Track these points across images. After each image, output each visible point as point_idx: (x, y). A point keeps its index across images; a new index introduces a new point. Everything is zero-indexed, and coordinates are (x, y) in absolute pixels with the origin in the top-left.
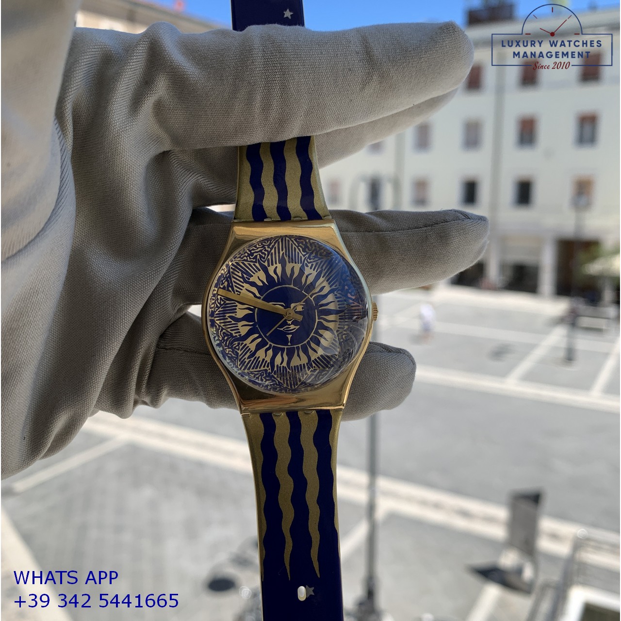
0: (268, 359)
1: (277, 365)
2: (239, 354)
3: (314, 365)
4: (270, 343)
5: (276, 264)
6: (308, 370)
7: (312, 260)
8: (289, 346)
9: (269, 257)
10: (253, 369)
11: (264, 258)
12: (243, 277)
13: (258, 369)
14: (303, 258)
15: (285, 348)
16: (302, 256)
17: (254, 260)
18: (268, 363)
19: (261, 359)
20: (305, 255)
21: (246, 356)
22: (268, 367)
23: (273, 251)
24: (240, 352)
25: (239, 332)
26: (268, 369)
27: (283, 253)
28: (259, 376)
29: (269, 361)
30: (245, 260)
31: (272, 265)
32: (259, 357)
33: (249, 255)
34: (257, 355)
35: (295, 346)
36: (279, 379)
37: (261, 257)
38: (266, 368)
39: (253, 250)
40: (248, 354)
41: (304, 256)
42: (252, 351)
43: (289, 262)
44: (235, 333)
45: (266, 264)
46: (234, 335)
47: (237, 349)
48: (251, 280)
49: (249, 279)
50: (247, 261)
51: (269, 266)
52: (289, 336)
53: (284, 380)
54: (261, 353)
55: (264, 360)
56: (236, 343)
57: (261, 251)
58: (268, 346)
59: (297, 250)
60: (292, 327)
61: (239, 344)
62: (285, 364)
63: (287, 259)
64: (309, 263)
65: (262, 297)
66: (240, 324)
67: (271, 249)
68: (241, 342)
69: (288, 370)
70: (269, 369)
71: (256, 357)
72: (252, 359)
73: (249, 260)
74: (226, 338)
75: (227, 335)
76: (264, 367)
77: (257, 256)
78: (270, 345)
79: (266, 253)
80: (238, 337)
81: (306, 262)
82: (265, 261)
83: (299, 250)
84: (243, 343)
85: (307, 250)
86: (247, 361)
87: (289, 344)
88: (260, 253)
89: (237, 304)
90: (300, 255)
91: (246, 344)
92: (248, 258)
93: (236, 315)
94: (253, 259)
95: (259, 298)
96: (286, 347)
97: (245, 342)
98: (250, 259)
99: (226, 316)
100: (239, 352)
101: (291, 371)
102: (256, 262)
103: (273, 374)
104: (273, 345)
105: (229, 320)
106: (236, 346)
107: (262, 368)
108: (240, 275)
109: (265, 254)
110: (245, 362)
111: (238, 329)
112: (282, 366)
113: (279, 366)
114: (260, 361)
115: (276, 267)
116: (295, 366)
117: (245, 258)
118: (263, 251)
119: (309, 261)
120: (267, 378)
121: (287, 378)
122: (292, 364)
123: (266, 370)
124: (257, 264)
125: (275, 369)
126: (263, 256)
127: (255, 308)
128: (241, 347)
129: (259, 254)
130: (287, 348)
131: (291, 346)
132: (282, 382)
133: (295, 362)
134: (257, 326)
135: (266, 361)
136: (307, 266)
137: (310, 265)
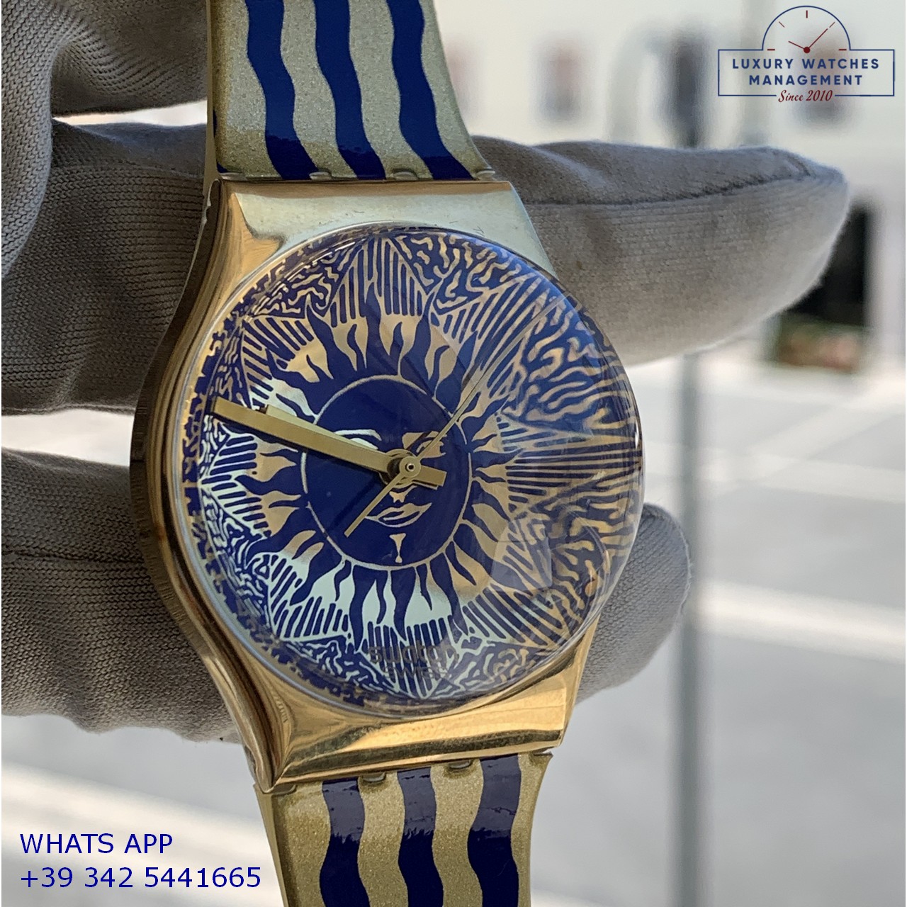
0: (344, 605)
1: (370, 624)
2: (270, 590)
3: (469, 624)
4: (345, 557)
5: (353, 316)
6: (456, 641)
7: (449, 304)
8: (398, 564)
9: (336, 299)
10: (307, 634)
11: (322, 303)
12: (269, 362)
13: (321, 636)
14: (425, 299)
15: (386, 572)
16: (423, 293)
17: (298, 311)
18: (346, 616)
19: (325, 605)
20: (431, 286)
21: (288, 596)
22: (345, 628)
23: (346, 281)
24: (271, 585)
25: (265, 524)
26: (345, 635)
27: (373, 284)
28: (325, 657)
29: (346, 612)
30: (275, 313)
31: (344, 320)
32: (320, 599)
33: (286, 297)
34: (315, 593)
35: (415, 565)
36: (377, 666)
37: (315, 299)
38: (340, 632)
39: (298, 281)
40: (292, 590)
41: (427, 289)
42: (300, 581)
43: (388, 312)
44: (256, 527)
45: (327, 319)
46: (254, 532)
47: (261, 574)
48: (292, 366)
49: (285, 366)
50: (279, 313)
51: (334, 325)
52: (398, 539)
53: (391, 671)
54: (323, 587)
55: (333, 606)
56: (260, 555)
57: (314, 284)
58: (341, 566)
59: (410, 274)
60: (409, 509)
61: (266, 558)
62: (389, 621)
63: (381, 301)
64: (441, 312)
65: (317, 417)
66: (266, 500)
67: (342, 275)
68: (272, 554)
69: (400, 638)
70: (349, 636)
71: (312, 599)
72: (304, 604)
73: (285, 311)
74: (234, 541)
75: (237, 534)
76: (335, 629)
77: (304, 297)
78: (348, 563)
79: (328, 287)
80: (264, 538)
81: (432, 309)
82: (326, 310)
83: (415, 271)
84: (275, 558)
85: (436, 270)
86: (291, 609)
87: (399, 560)
88: (313, 289)
89: (257, 440)
90: (418, 287)
91: (284, 561)
92: (283, 304)
93: (255, 473)
94: (296, 307)
95: (311, 419)
96: (389, 569)
97: (281, 555)
98: (288, 307)
99: (229, 477)
100: (268, 582)
101: (407, 643)
102: (301, 316)
103: (360, 650)
104: (354, 562)
105: (240, 488)
106: (261, 566)
107: (331, 633)
108: (263, 355)
109: (325, 292)
110: (287, 612)
111: (262, 516)
112: (381, 625)
113: (375, 625)
114: (323, 611)
115: (354, 327)
116: (416, 627)
117: (276, 306)
118: (321, 283)
119: (441, 305)
120: (347, 664)
121: (398, 666)
122: (410, 621)
123: (341, 639)
124: (305, 322)
125: (366, 635)
126: (321, 295)
127: (301, 449)
128: (272, 569)
129: (311, 293)
130: (392, 572)
131: (403, 564)
132: (387, 675)
133: (419, 612)
134: (309, 507)
135: (340, 612)
136: (436, 323)
137: (442, 319)
